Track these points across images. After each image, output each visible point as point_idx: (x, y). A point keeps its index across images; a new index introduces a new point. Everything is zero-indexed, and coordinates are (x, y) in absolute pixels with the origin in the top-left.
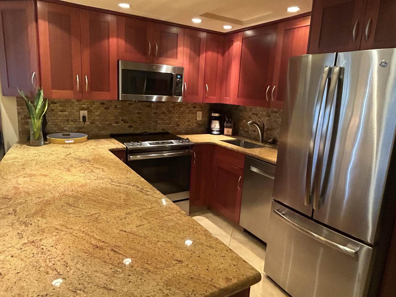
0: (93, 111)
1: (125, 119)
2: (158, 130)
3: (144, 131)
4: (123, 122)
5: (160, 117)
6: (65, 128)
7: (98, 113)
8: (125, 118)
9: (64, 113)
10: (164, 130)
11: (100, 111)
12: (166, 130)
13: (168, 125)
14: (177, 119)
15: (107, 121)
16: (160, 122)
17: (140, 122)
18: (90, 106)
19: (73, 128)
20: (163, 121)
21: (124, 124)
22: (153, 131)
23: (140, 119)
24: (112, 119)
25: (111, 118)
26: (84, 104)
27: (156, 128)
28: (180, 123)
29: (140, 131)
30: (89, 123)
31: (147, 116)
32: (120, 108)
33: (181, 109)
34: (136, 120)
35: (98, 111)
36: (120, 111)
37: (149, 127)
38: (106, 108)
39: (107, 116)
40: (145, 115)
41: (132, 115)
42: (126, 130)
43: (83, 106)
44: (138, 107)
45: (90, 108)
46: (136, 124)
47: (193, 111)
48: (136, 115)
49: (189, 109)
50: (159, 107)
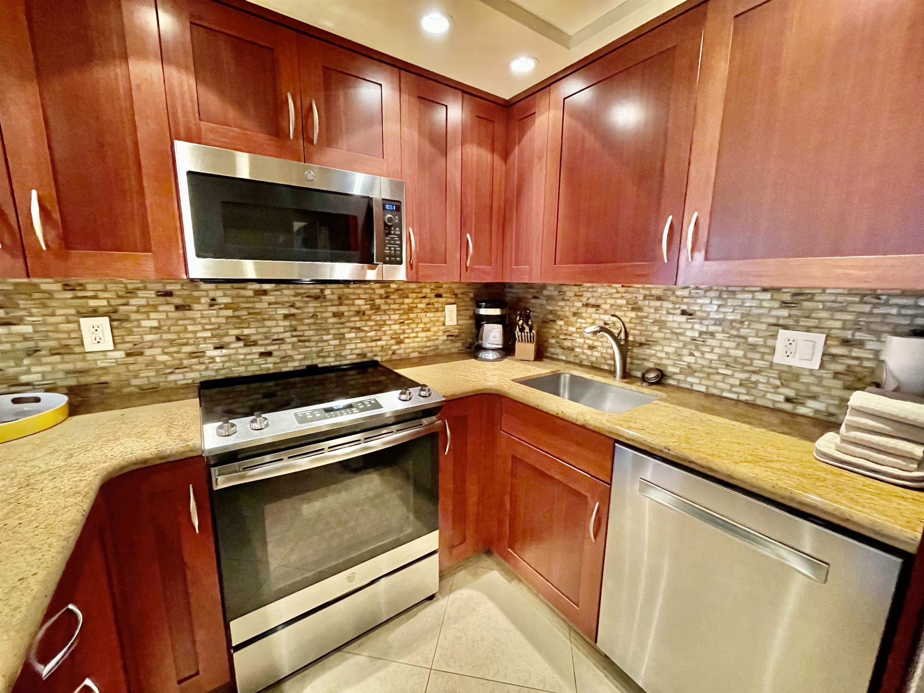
1: (248, 335)
3: (308, 363)
4: (240, 344)
7: (155, 324)
9: (16, 328)
11: (161, 316)
13: (374, 344)
15: (186, 344)
16: (353, 335)
17: (295, 339)
18: (122, 301)
21: (246, 350)
22: (336, 361)
24: (205, 338)
25: (199, 335)
26: (94, 297)
27: (344, 354)
29: (297, 364)
30: (120, 354)
31: (314, 324)
32: (227, 307)
33: (407, 301)
34: (281, 336)
35: (153, 315)
36: (229, 313)
37: (321, 351)
38: (178, 308)
39: (185, 331)
40: (307, 321)
41: (268, 323)
42: (253, 364)
43: (93, 303)
44: (286, 299)
45: (122, 308)
46: (284, 347)
47: (436, 305)
48: (281, 323)
49: (426, 301)
50: (348, 299)
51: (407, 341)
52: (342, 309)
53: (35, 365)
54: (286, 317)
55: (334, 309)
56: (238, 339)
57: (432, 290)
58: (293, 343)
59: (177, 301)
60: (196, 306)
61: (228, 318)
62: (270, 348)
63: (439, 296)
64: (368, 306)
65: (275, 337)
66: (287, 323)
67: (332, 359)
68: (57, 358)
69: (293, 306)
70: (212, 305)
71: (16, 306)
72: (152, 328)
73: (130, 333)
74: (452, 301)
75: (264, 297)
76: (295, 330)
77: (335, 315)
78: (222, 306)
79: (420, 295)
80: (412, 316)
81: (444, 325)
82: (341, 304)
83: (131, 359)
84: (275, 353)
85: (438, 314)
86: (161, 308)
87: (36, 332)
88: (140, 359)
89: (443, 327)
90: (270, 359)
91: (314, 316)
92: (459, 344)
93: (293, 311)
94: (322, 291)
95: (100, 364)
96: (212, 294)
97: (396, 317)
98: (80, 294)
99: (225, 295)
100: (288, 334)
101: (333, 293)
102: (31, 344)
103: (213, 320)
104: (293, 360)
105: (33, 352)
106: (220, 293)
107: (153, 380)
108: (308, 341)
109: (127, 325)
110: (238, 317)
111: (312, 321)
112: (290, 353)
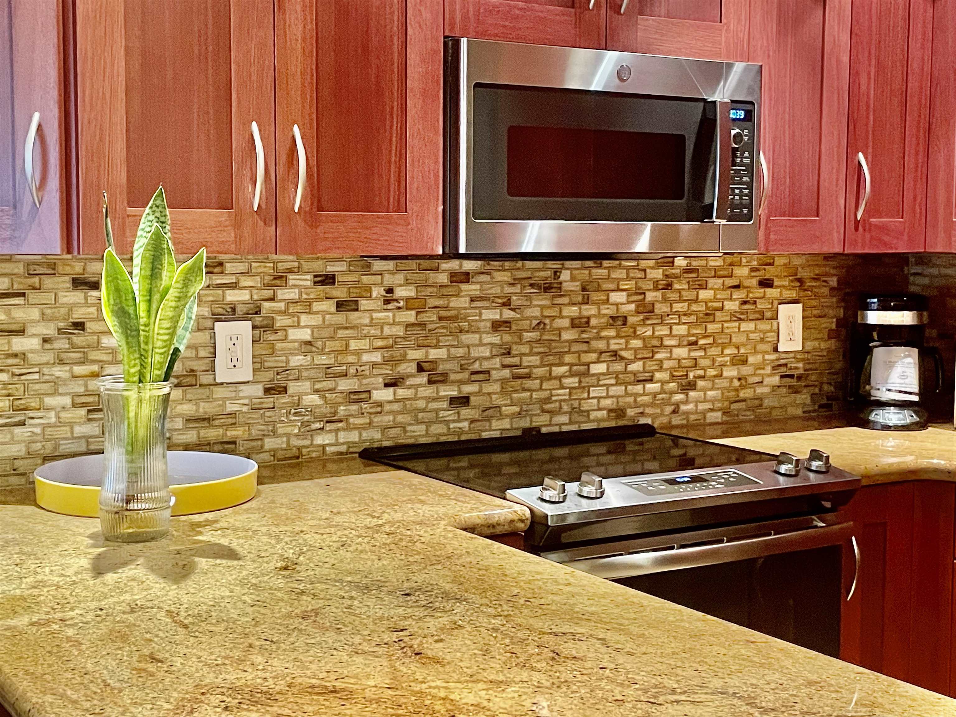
0: (281, 321)
1: (434, 362)
2: (593, 415)
3: (525, 423)
4: (423, 379)
5: (601, 345)
7: (305, 335)
8: (434, 354)
10: (619, 412)
11: (316, 320)
12: (630, 412)
13: (639, 388)
14: (682, 352)
15: (345, 375)
16: (601, 368)
17: (506, 373)
18: (268, 293)
20: (618, 367)
21: (429, 391)
22: (571, 423)
23: (509, 361)
24: (374, 365)
25: (365, 358)
26: (234, 286)
27: (585, 406)
28: (701, 372)
29: (506, 424)
30: (258, 390)
31: (538, 341)
32: (409, 303)
33: (704, 294)
34: (486, 365)
35: (305, 320)
36: (410, 316)
37: (548, 400)
38: (340, 306)
39: (346, 350)
40: (527, 336)
41: (466, 338)
42: (437, 421)
43: (232, 296)
44: (496, 290)
45: (266, 305)
46: (487, 388)
47: (761, 305)
48: (488, 339)
49: (739, 295)
50: (599, 289)
51: (701, 383)
52: (589, 310)
54: (496, 326)
55: (573, 311)
56: (420, 369)
57: (753, 270)
58: (503, 381)
59: (340, 293)
60: (364, 304)
61: (408, 326)
62: (467, 389)
63: (766, 283)
64: (632, 307)
65: (476, 366)
66: (495, 339)
67: (564, 419)
68: (178, 393)
69: (507, 304)
70: (387, 302)
72: (302, 343)
74: (793, 294)
75: (464, 286)
76: (508, 353)
77: (575, 324)
78: (402, 304)
79: (730, 282)
80: (712, 328)
81: (776, 350)
82: (586, 301)
83: (269, 401)
84: (473, 400)
85: (764, 326)
86: (316, 307)
88: (284, 399)
89: (773, 357)
90: (466, 412)
91: (540, 325)
92: (804, 397)
93: (508, 314)
94: (556, 273)
95: (231, 408)
96: (389, 280)
97: (681, 330)
99: (407, 282)
100: (497, 362)
101: (573, 279)
103: (387, 331)
104: (501, 417)
106: (400, 278)
107: (296, 442)
108: (528, 376)
110: (422, 325)
111: (534, 335)
112: (497, 400)
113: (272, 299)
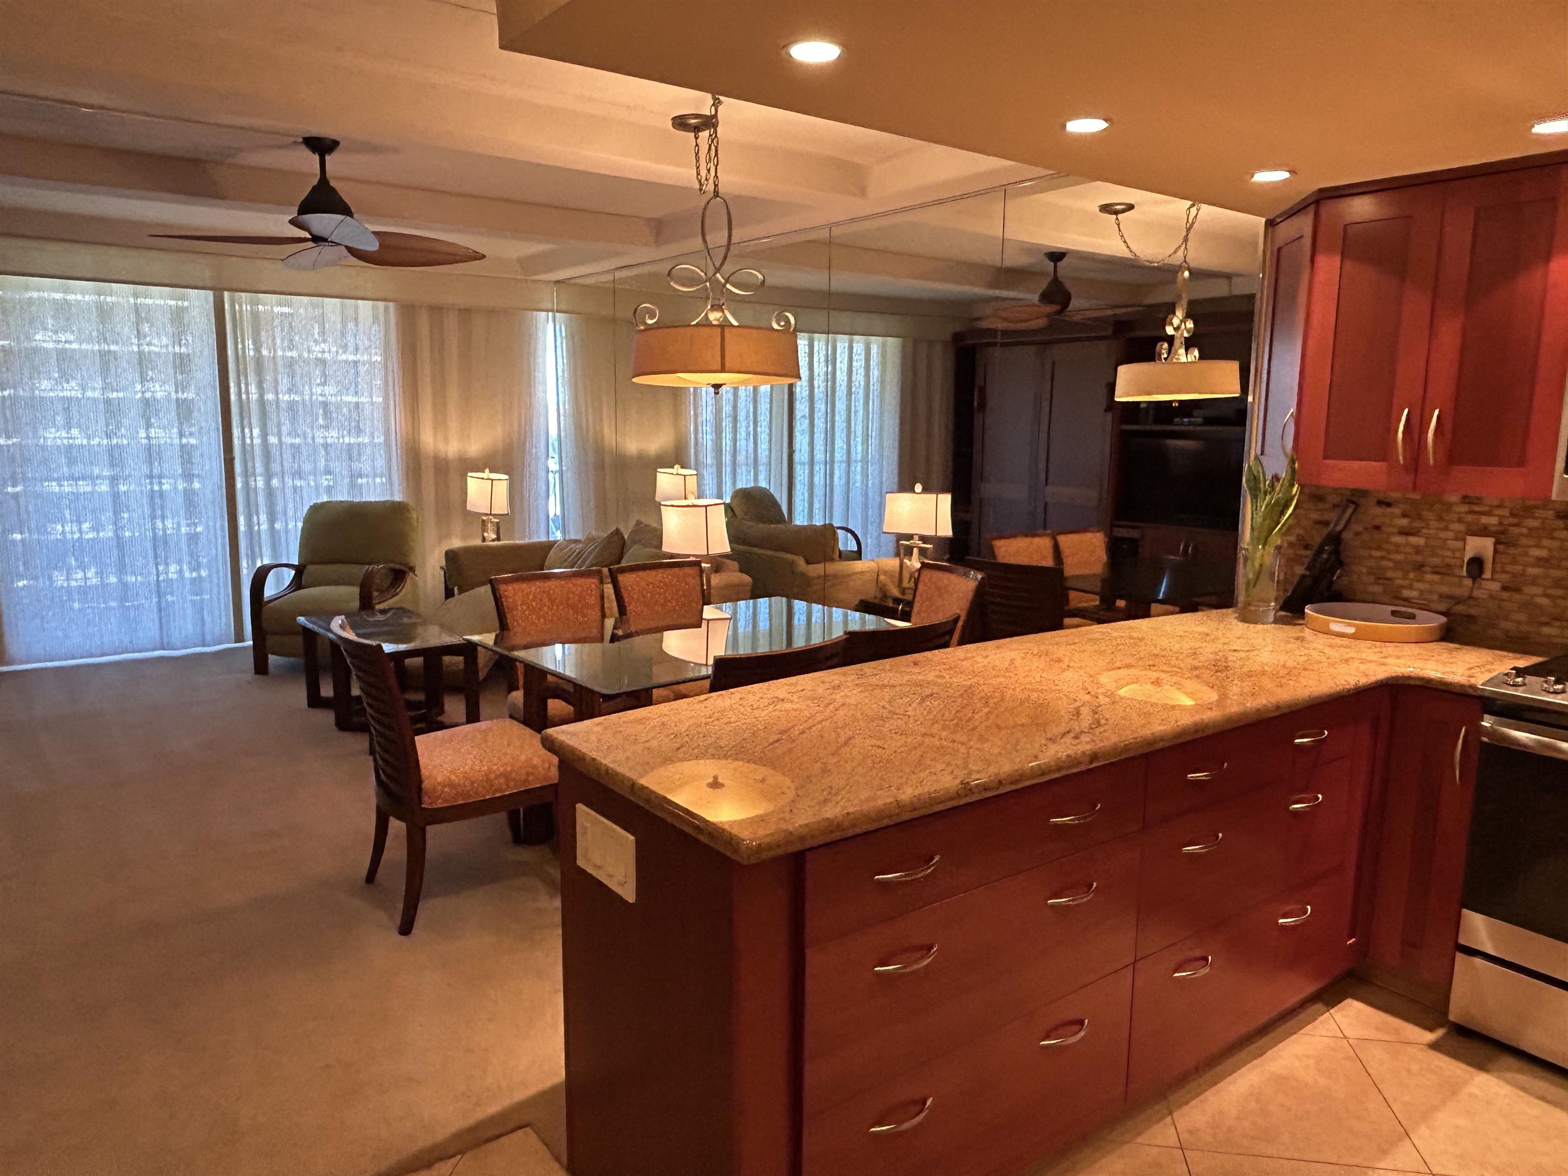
0: (1523, 541)
6: (1406, 593)
7: (1543, 553)
9: (1413, 540)
11: (1555, 544)
18: (1513, 520)
19: (1435, 597)
26: (1488, 514)
30: (1496, 586)
35: (1546, 542)
43: (1485, 520)
45: (1512, 529)
53: (1418, 581)
68: (1436, 578)
71: (1419, 517)
72: (1539, 559)
73: (1514, 562)
83: (1506, 595)
87: (1427, 545)
88: (1517, 597)
98: (1477, 508)
102: (1419, 558)
105: (1420, 567)
107: (1525, 628)
109: (1512, 551)
113: (1518, 525)
